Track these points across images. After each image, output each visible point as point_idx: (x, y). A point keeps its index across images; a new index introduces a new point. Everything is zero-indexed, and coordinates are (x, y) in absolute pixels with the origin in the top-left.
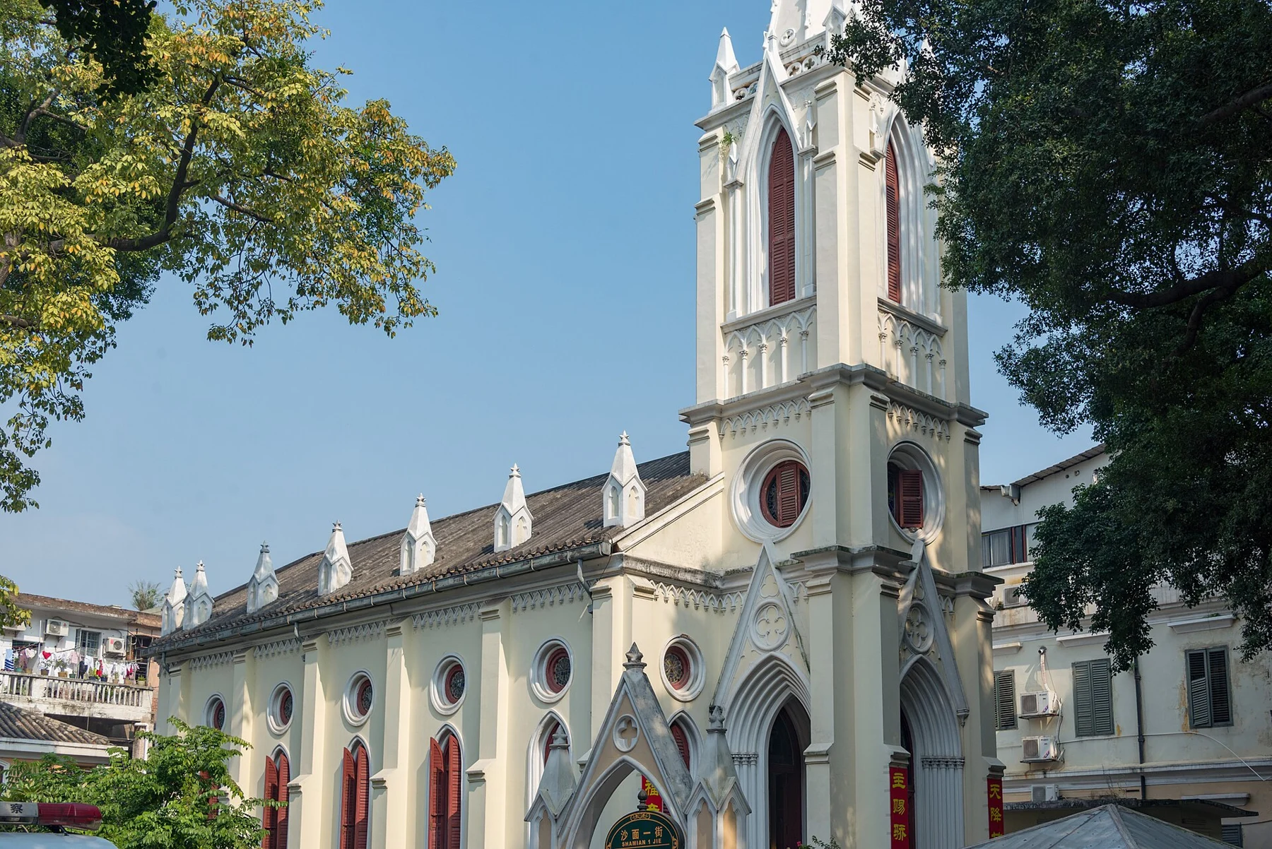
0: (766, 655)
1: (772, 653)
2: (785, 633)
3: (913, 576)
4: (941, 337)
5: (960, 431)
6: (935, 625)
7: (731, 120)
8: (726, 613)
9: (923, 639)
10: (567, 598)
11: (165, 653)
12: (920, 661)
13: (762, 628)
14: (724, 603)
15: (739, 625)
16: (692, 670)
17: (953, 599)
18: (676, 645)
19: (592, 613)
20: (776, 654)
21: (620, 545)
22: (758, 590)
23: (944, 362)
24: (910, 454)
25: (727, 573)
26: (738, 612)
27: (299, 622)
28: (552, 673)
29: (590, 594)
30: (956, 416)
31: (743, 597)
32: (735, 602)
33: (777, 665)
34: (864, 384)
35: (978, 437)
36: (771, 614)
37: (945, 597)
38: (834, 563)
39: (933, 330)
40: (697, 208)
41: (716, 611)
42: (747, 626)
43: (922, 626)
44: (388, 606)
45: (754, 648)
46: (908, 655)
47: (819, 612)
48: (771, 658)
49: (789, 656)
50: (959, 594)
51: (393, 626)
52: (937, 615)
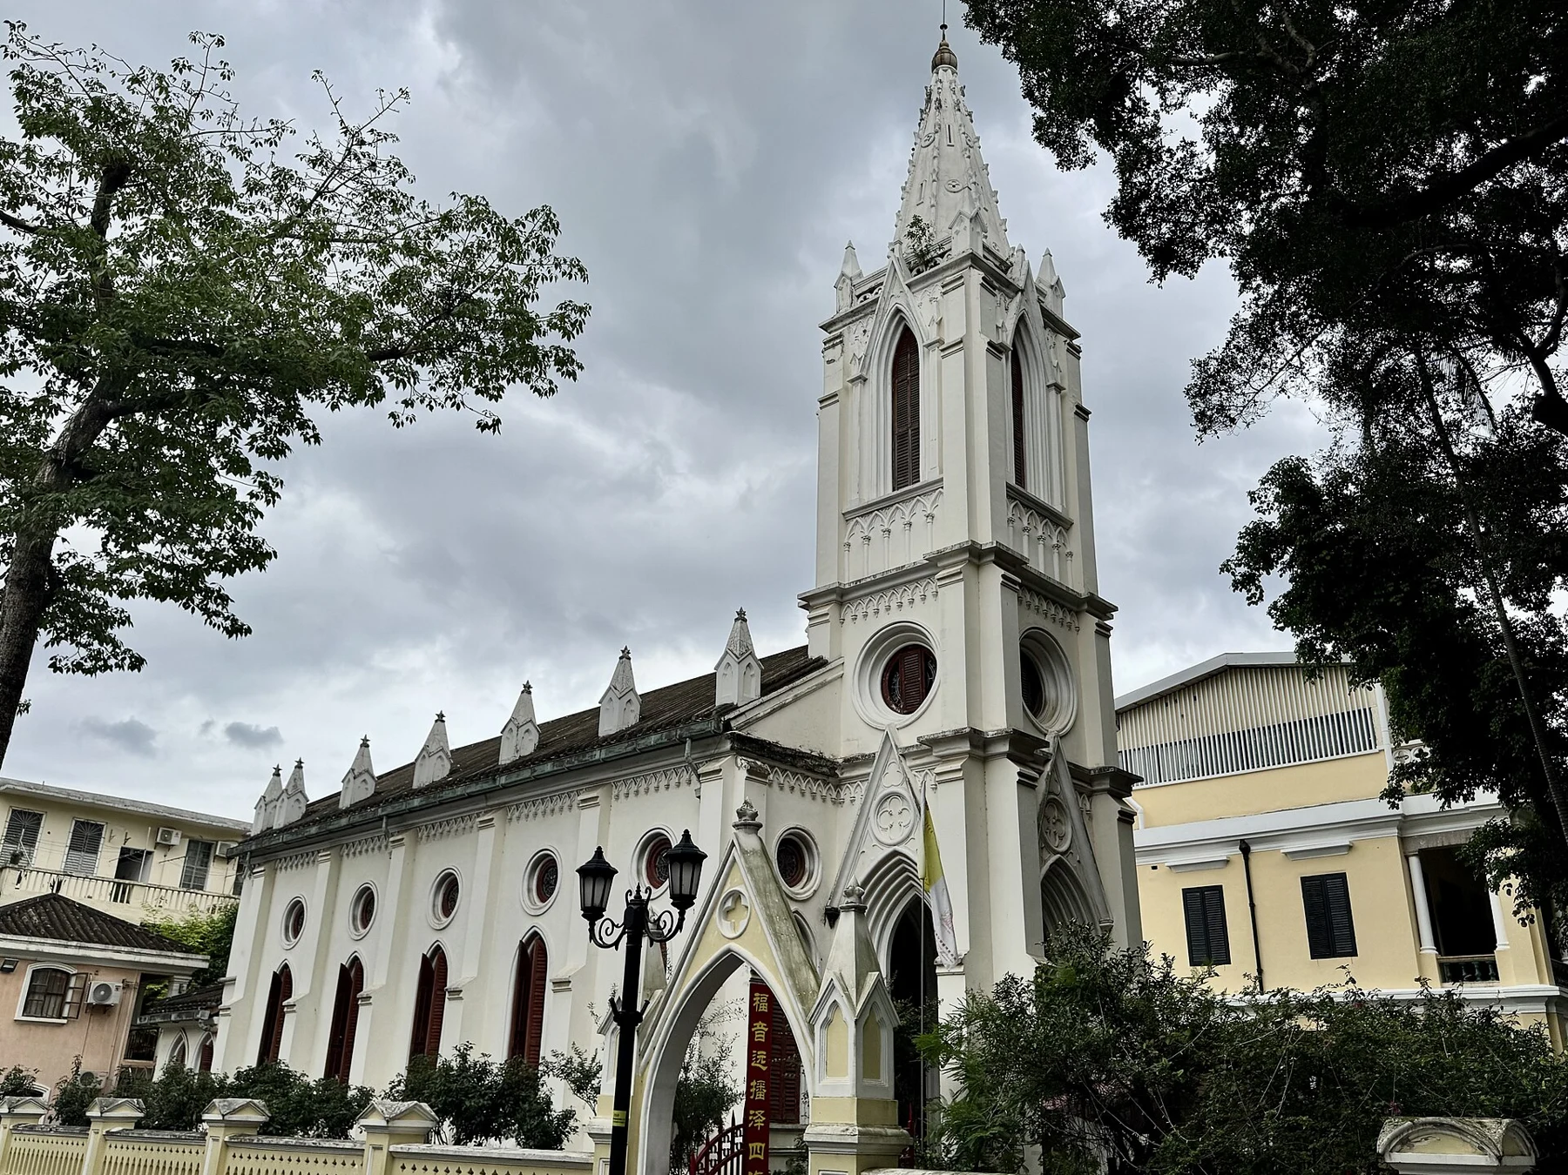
0: (891, 849)
1: (897, 848)
2: (910, 825)
3: (1048, 768)
4: (1067, 530)
5: (1090, 622)
6: (1073, 823)
7: (853, 321)
8: (844, 805)
9: (1061, 838)
10: (673, 783)
11: (251, 852)
12: (1059, 862)
13: (885, 820)
14: (842, 793)
15: (860, 815)
16: (807, 866)
17: (1090, 797)
18: (790, 837)
19: (699, 797)
20: (898, 848)
21: (733, 724)
22: (880, 779)
23: (1071, 554)
24: (1039, 643)
25: (846, 760)
26: (858, 803)
27: (388, 816)
28: (653, 866)
29: (699, 776)
30: (1086, 607)
31: (864, 786)
32: (854, 793)
33: (901, 862)
34: (994, 562)
35: (1109, 629)
36: (894, 806)
37: (1081, 794)
38: (966, 747)
39: (1060, 522)
40: (821, 402)
41: (834, 803)
42: (868, 819)
43: (1058, 823)
44: (483, 797)
45: (875, 843)
46: (1046, 855)
47: (949, 803)
48: (895, 853)
49: (914, 850)
50: (1095, 791)
51: (486, 818)
52: (1075, 813)
